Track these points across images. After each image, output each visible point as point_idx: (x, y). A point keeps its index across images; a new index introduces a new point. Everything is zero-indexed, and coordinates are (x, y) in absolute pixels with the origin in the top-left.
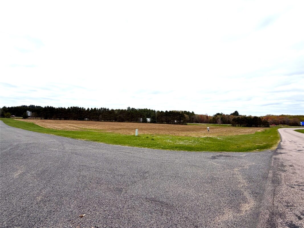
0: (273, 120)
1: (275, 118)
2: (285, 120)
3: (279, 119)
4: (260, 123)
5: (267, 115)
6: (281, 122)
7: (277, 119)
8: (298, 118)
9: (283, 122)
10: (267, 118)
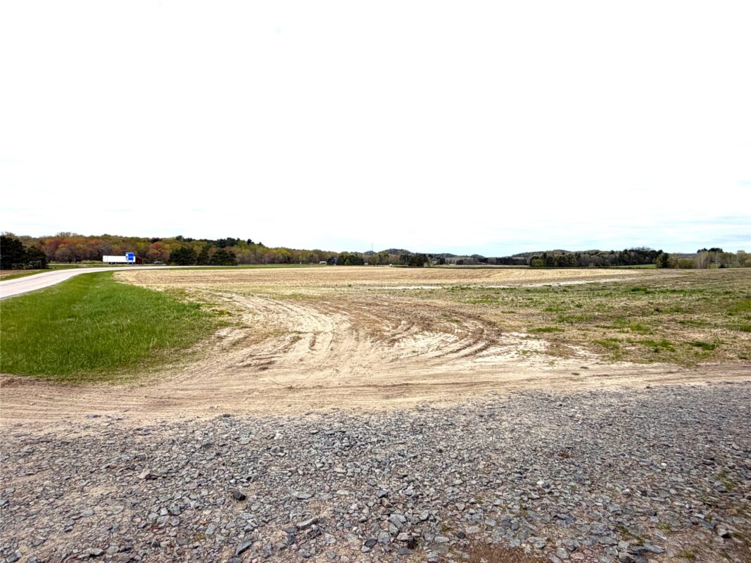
0: (73, 247)
1: (77, 243)
2: (103, 248)
3: (89, 246)
4: (18, 256)
5: (61, 234)
6: (91, 254)
7: (82, 246)
8: (133, 245)
9: (97, 252)
10: (57, 242)
